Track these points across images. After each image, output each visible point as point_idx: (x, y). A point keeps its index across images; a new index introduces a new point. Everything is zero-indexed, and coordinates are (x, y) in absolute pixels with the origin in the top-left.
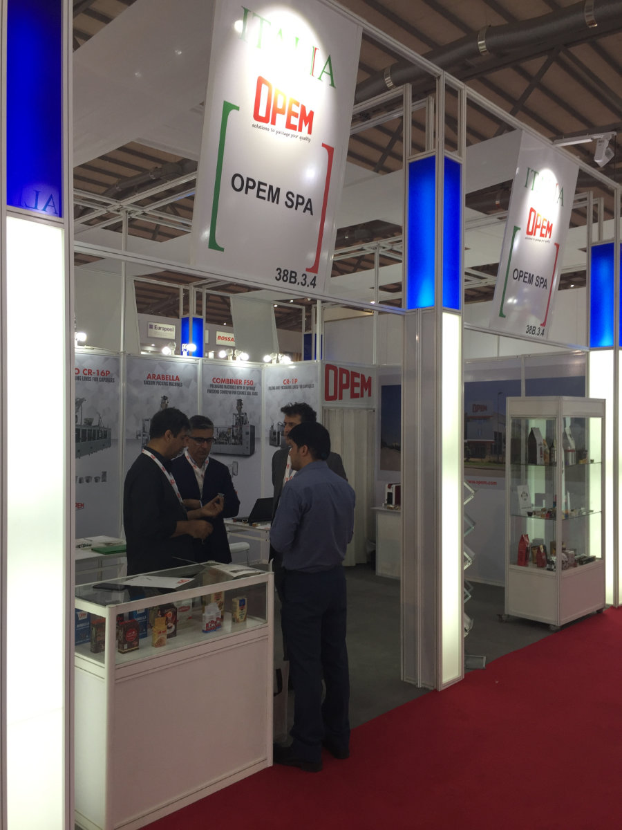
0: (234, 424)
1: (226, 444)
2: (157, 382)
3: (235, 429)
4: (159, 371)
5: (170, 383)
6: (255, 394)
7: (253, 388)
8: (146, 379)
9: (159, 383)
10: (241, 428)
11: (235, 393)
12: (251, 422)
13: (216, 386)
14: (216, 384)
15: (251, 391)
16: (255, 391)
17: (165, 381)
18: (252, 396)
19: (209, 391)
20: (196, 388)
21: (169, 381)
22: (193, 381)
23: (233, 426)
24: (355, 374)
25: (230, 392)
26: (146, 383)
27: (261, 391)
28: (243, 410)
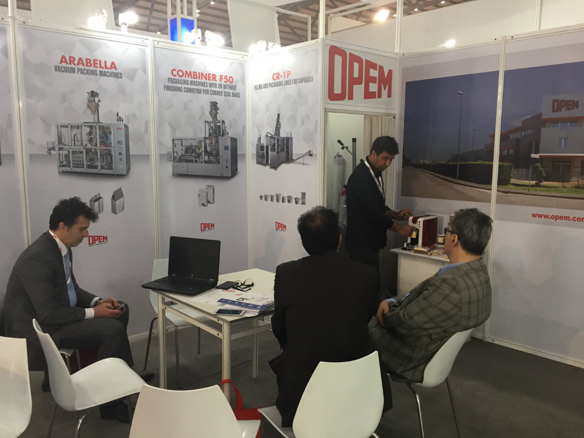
0: (207, 136)
1: (196, 161)
2: (79, 70)
3: (208, 141)
4: (79, 52)
5: (101, 72)
6: (236, 95)
7: (233, 88)
8: (58, 64)
9: (82, 72)
10: (217, 142)
11: (207, 92)
12: (231, 133)
13: (177, 82)
14: (177, 77)
15: (231, 91)
16: (237, 91)
17: (92, 68)
18: (231, 98)
19: (168, 88)
20: (146, 82)
21: (98, 69)
22: (140, 72)
23: (205, 138)
24: (371, 65)
25: (199, 91)
26: (58, 69)
27: (244, 92)
28: (220, 117)
